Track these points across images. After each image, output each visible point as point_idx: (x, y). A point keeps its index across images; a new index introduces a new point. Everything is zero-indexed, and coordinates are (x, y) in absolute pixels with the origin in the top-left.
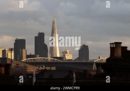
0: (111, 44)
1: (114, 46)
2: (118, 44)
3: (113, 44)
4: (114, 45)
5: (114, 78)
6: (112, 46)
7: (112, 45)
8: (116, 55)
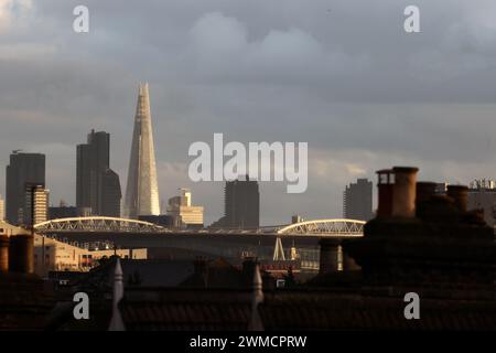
0: (380, 173)
1: (392, 181)
2: (404, 173)
3: (387, 172)
4: (392, 177)
5: (391, 288)
6: (384, 181)
7: (384, 176)
8: (396, 210)
